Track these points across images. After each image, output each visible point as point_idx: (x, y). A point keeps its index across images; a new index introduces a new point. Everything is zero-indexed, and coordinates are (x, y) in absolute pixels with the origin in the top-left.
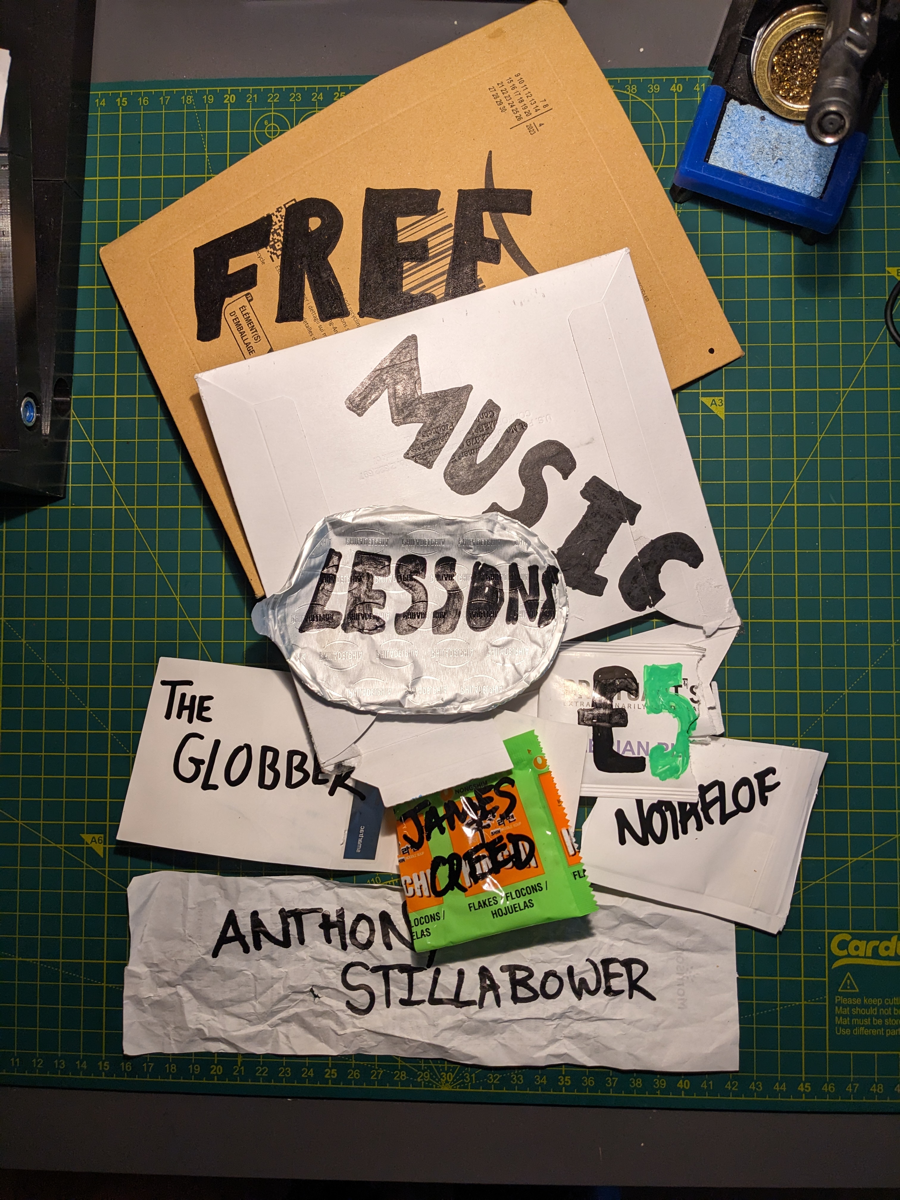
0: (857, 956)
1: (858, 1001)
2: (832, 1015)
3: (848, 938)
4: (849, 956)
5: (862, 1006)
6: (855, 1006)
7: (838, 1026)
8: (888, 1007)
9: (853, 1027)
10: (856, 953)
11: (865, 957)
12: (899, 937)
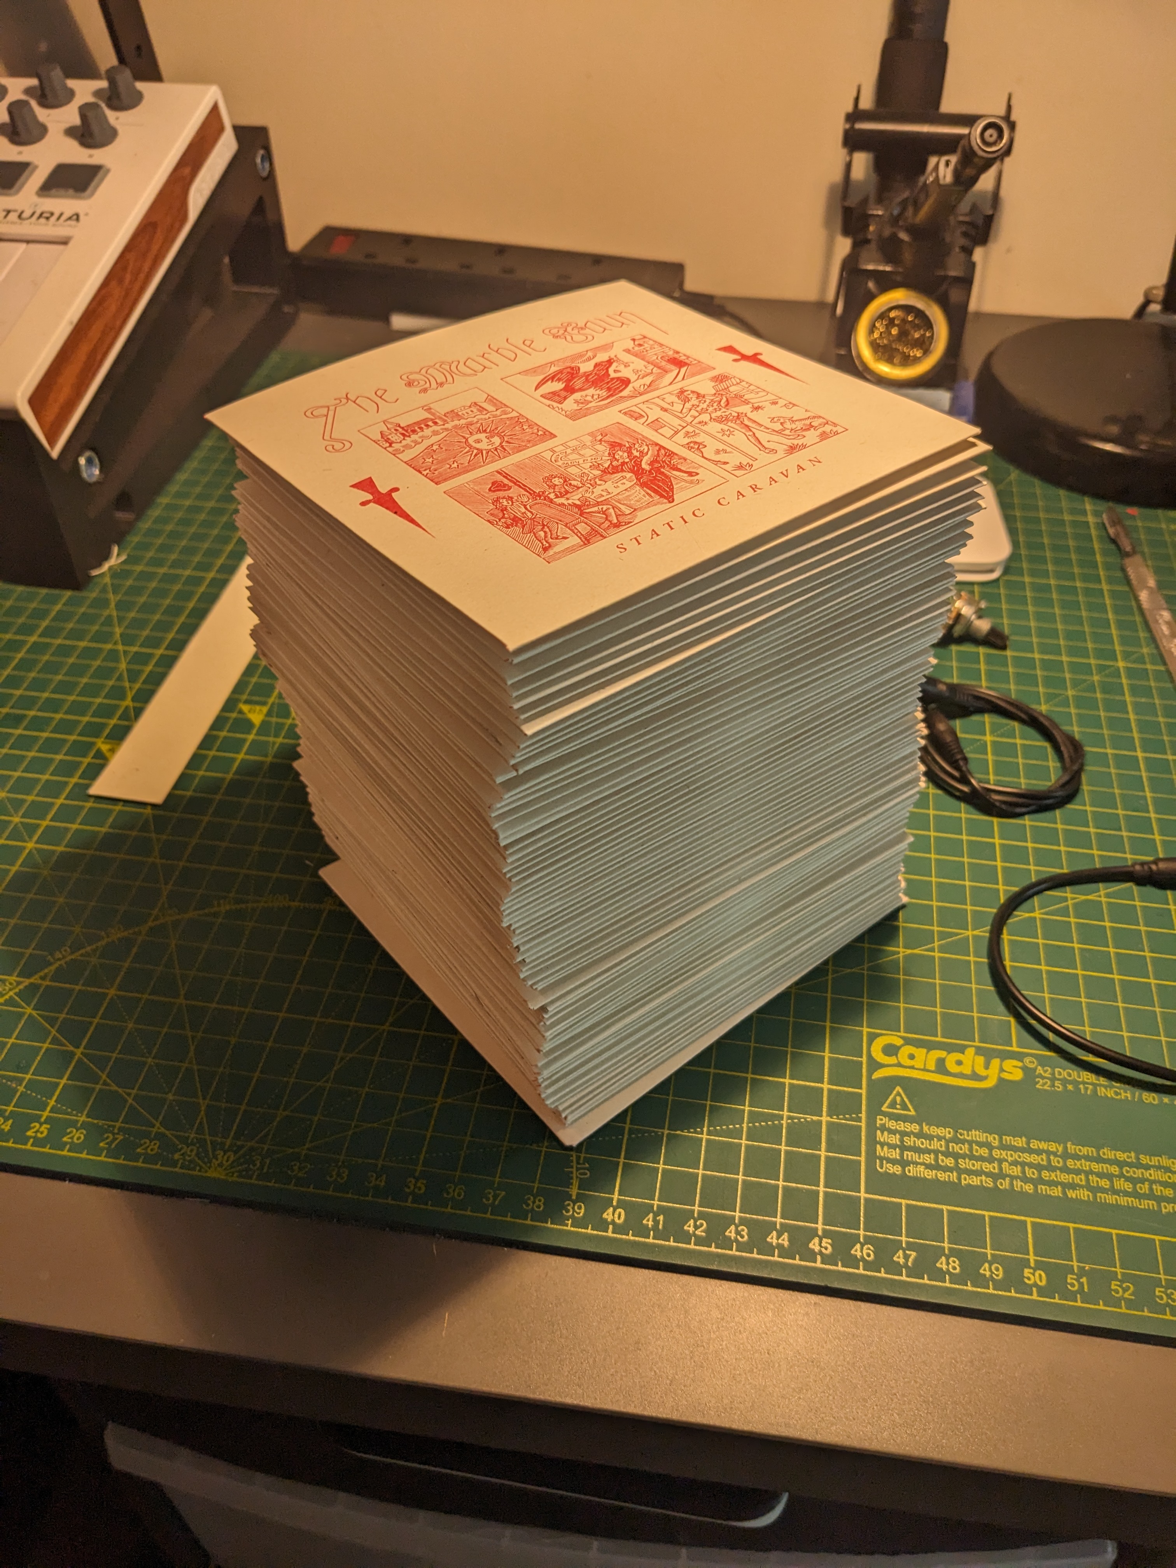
0: (912, 1067)
1: (915, 1128)
2: (872, 1143)
3: (899, 1042)
4: (899, 1065)
5: (920, 1135)
6: (907, 1134)
7: (882, 1159)
8: (963, 1142)
9: (904, 1163)
10: (909, 1063)
11: (925, 1070)
12: (979, 1051)
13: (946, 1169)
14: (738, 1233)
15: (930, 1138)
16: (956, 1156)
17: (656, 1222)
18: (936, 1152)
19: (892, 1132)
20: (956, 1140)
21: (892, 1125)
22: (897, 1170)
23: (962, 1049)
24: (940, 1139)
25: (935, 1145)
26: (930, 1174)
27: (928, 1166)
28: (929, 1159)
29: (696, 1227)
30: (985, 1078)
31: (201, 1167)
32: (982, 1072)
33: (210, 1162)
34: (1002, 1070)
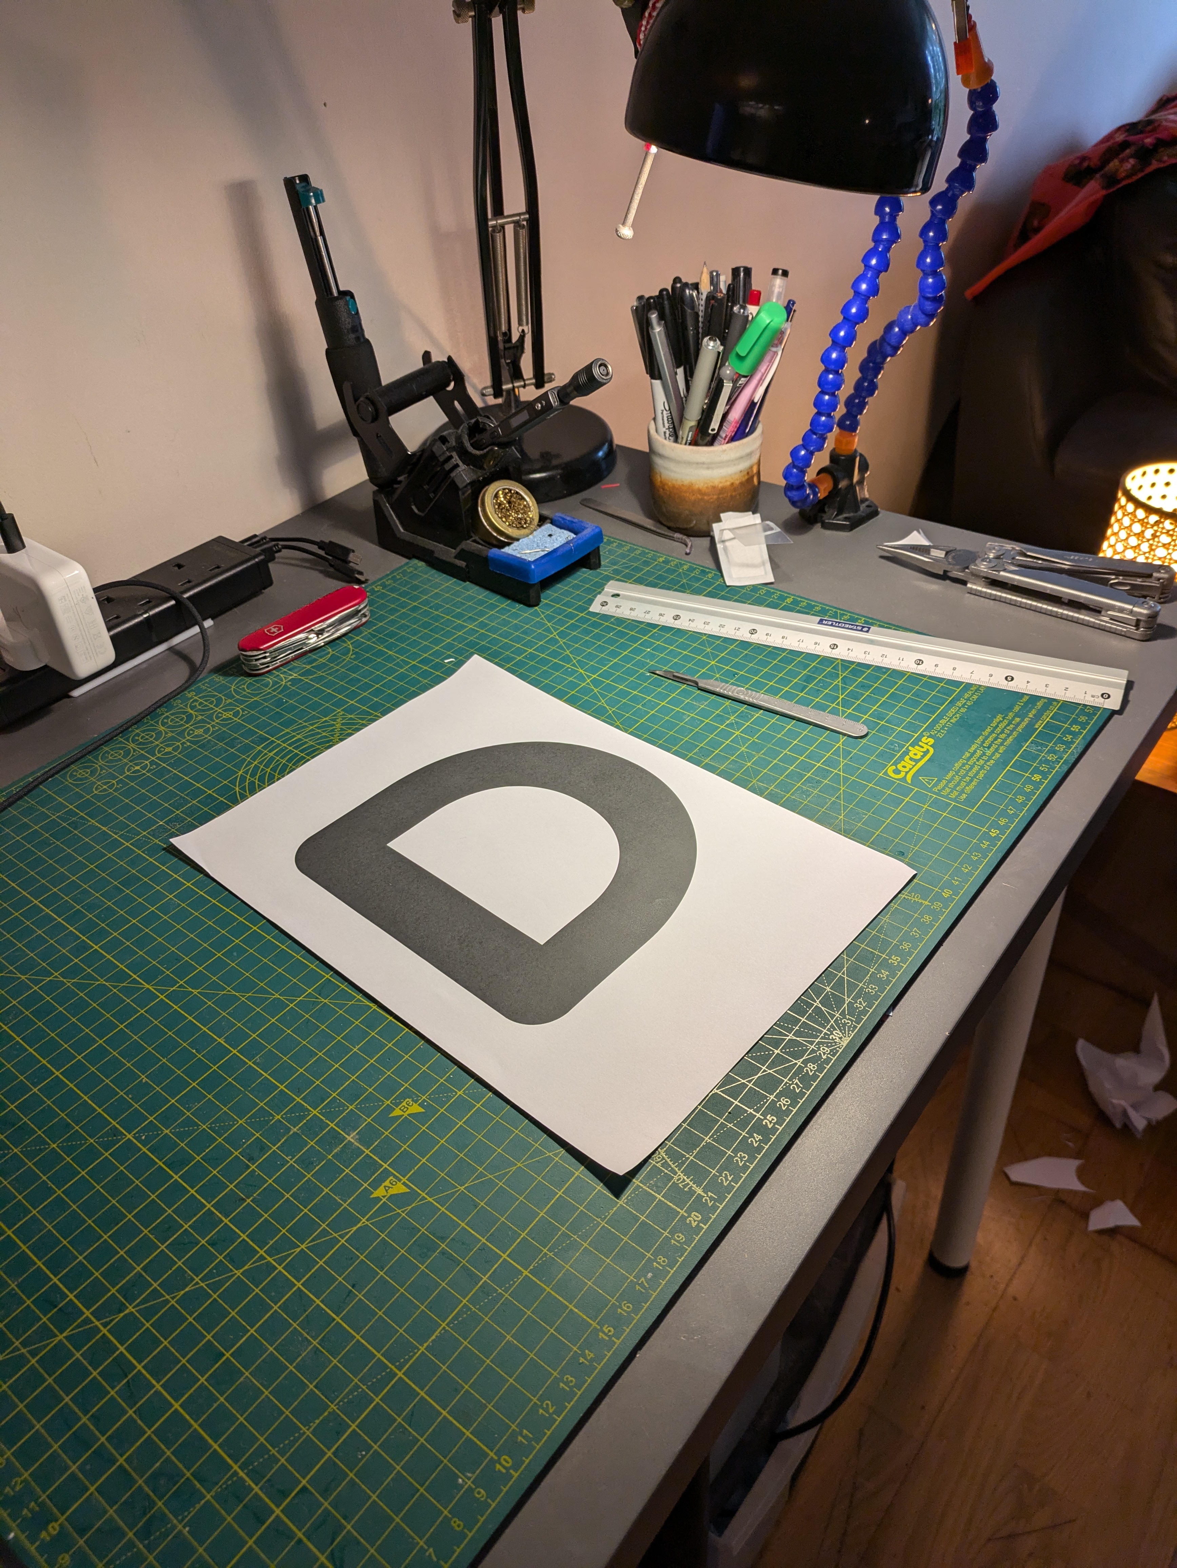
0: (910, 769)
1: (945, 781)
2: (946, 797)
3: (894, 768)
4: (907, 773)
5: (949, 781)
6: (947, 785)
7: (957, 797)
8: (959, 771)
9: (962, 792)
10: (907, 770)
11: (914, 766)
12: (913, 745)
13: (971, 781)
14: (976, 856)
15: (952, 779)
16: (966, 775)
17: (957, 880)
18: (960, 780)
19: (944, 789)
20: (957, 773)
21: (939, 787)
22: (964, 796)
23: (907, 752)
24: (954, 776)
25: (957, 778)
26: (972, 787)
27: (967, 785)
28: (963, 784)
29: (966, 868)
30: (928, 751)
31: (839, 1047)
32: (925, 750)
33: (836, 1042)
34: (927, 744)
